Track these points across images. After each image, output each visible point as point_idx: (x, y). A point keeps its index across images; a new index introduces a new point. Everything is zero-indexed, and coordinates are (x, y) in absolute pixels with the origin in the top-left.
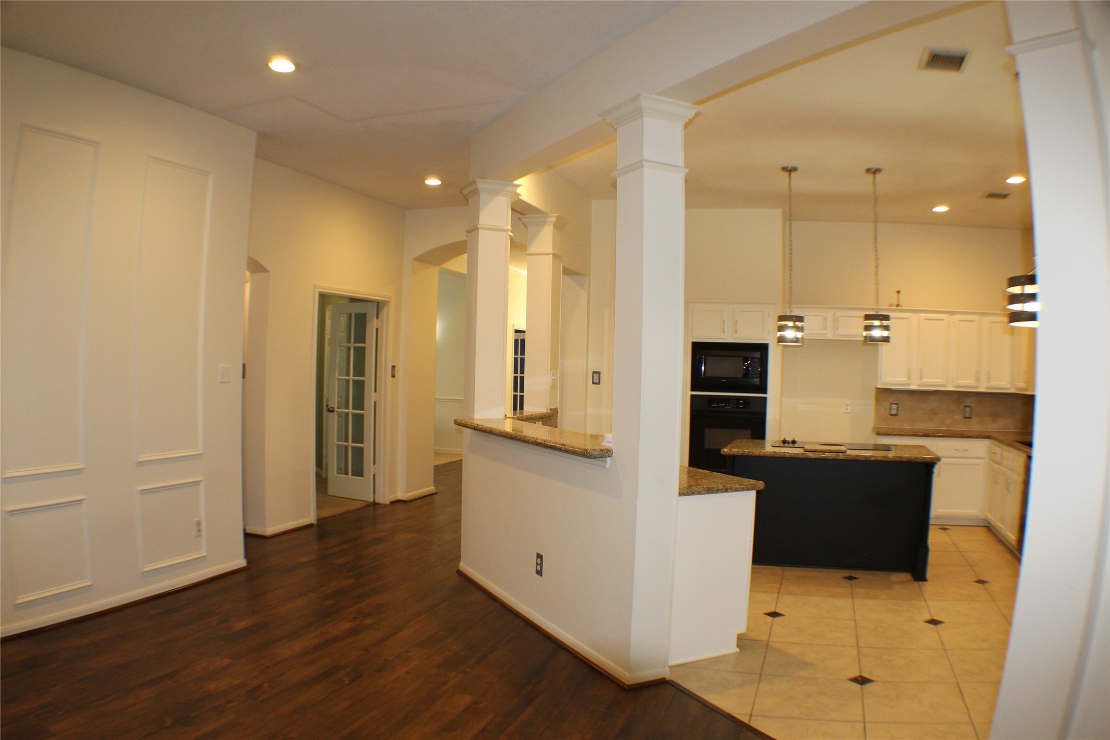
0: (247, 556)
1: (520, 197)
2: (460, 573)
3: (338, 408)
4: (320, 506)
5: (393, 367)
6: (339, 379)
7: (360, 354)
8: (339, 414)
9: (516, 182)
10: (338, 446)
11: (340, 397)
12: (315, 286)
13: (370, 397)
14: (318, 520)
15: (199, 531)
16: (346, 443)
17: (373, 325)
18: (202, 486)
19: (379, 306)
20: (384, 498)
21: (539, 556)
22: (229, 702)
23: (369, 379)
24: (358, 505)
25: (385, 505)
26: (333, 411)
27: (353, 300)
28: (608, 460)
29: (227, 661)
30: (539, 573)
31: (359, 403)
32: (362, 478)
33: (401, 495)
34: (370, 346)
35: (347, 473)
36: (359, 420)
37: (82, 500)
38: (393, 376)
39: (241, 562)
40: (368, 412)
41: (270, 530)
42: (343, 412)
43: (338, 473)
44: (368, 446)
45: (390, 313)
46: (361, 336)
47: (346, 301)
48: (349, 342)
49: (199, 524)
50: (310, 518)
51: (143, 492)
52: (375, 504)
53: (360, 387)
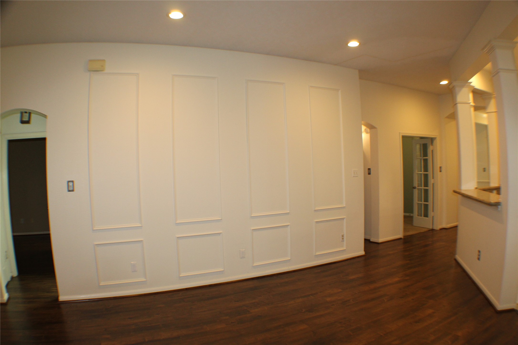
0: (365, 251)
1: (475, 87)
2: (456, 260)
3: (418, 187)
4: (405, 230)
5: (440, 167)
6: (418, 174)
7: (426, 161)
8: (418, 189)
9: (470, 81)
10: (418, 204)
11: (418, 181)
12: (400, 133)
13: (431, 181)
14: (404, 236)
15: (343, 239)
16: (420, 202)
17: (430, 148)
18: (345, 220)
19: (432, 140)
20: (438, 227)
21: (479, 252)
22: (333, 305)
23: (430, 173)
24: (426, 230)
25: (437, 230)
26: (415, 188)
27: (422, 138)
28: (499, 207)
29: (340, 290)
30: (479, 259)
31: (426, 184)
32: (427, 218)
33: (444, 226)
34: (429, 157)
35: (421, 216)
36: (426, 191)
37: (288, 225)
38: (441, 171)
39: (362, 253)
40: (430, 188)
41: (381, 240)
42: (420, 188)
43: (418, 216)
44: (430, 203)
45: (437, 142)
46: (425, 154)
47: (418, 138)
48: (421, 157)
49: (343, 236)
50: (400, 235)
51: (317, 222)
52: (433, 230)
53: (426, 176)
